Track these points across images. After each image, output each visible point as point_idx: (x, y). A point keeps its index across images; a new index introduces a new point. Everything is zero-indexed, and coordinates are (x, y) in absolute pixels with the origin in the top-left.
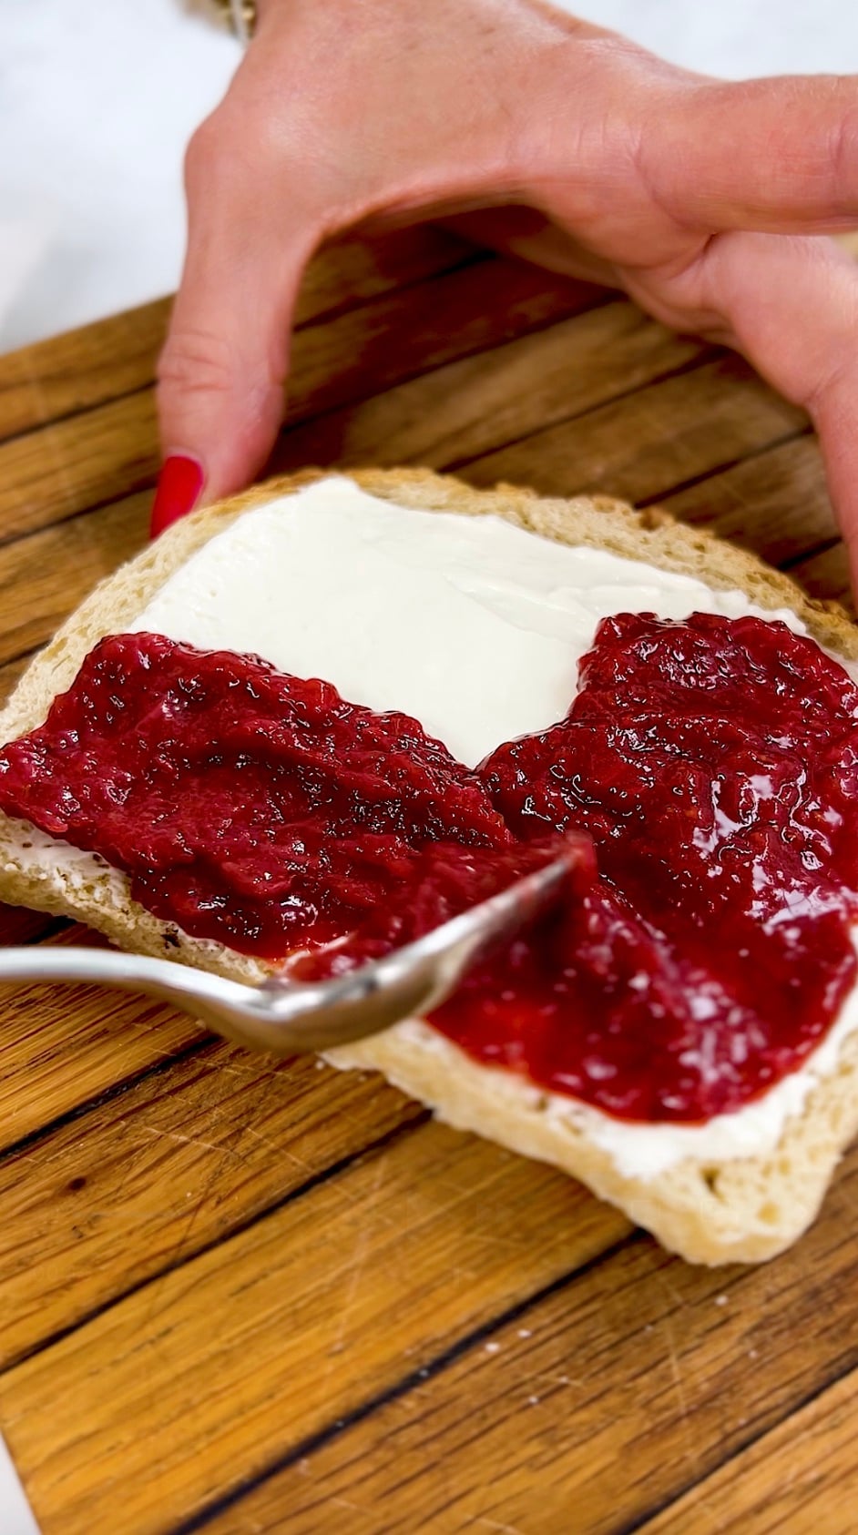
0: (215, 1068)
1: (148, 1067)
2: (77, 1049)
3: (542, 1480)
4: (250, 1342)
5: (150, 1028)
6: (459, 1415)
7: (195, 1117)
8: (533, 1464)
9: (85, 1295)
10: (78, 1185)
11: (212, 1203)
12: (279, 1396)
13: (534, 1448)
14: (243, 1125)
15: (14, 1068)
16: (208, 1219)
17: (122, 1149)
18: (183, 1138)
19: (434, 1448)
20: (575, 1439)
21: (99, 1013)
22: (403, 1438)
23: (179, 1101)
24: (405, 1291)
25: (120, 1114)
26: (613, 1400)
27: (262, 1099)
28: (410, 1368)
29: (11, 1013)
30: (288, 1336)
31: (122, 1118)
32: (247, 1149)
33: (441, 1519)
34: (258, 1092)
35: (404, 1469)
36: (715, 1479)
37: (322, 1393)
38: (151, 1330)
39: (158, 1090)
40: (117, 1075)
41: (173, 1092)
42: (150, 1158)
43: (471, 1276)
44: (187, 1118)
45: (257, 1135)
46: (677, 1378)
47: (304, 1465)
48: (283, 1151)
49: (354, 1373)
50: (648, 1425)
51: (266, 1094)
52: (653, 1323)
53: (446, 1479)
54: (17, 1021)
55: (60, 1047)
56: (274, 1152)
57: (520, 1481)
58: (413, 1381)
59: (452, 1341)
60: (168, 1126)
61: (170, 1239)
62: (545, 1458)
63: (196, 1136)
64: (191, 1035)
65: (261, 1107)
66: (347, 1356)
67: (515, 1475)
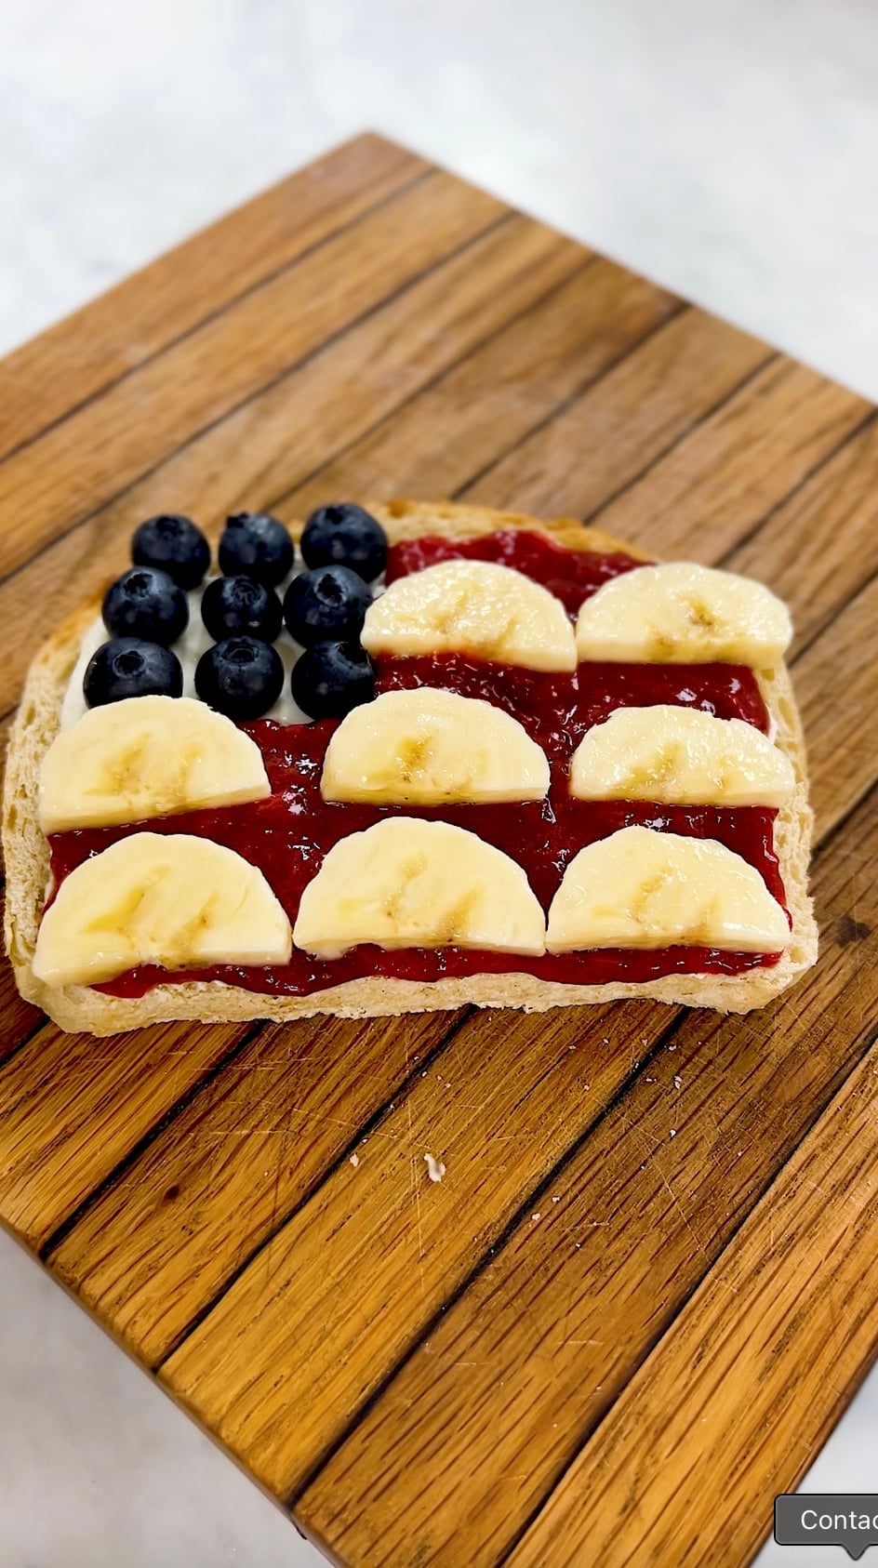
0: (251, 1070)
1: (194, 1084)
2: (131, 1087)
3: (602, 1300)
4: (353, 1269)
5: (185, 1053)
6: (528, 1274)
7: (249, 1112)
8: (593, 1291)
9: (212, 1276)
10: (173, 1194)
11: (287, 1173)
12: (391, 1303)
13: (589, 1280)
14: (289, 1108)
15: (83, 1117)
16: (287, 1191)
17: (199, 1155)
18: (245, 1132)
19: (518, 1302)
20: (616, 1264)
21: (137, 1053)
22: (493, 1303)
23: (230, 1104)
24: (458, 1196)
25: (186, 1128)
26: (634, 1228)
27: (297, 1083)
28: (482, 1251)
29: (62, 1073)
30: (382, 1256)
31: (189, 1130)
32: (299, 1125)
33: (540, 1351)
34: (292, 1079)
35: (502, 1325)
36: (721, 1261)
37: (422, 1290)
38: (274, 1287)
39: (210, 1100)
40: (172, 1098)
41: (223, 1098)
42: (223, 1156)
43: (503, 1169)
44: (242, 1115)
45: (303, 1112)
46: (674, 1199)
47: (427, 1348)
48: (328, 1119)
49: (441, 1267)
50: (664, 1238)
51: (298, 1078)
52: (644, 1164)
53: (534, 1322)
54: (71, 1078)
55: (116, 1089)
56: (321, 1121)
57: (587, 1306)
58: (487, 1260)
59: (505, 1223)
60: (229, 1126)
61: (264, 1211)
62: (599, 1285)
63: (256, 1126)
64: (221, 1049)
65: (299, 1089)
66: (432, 1257)
67: (583, 1302)
